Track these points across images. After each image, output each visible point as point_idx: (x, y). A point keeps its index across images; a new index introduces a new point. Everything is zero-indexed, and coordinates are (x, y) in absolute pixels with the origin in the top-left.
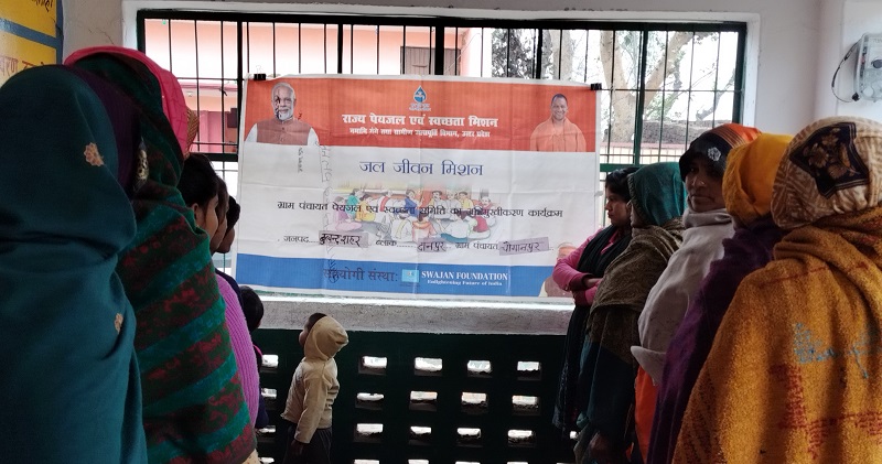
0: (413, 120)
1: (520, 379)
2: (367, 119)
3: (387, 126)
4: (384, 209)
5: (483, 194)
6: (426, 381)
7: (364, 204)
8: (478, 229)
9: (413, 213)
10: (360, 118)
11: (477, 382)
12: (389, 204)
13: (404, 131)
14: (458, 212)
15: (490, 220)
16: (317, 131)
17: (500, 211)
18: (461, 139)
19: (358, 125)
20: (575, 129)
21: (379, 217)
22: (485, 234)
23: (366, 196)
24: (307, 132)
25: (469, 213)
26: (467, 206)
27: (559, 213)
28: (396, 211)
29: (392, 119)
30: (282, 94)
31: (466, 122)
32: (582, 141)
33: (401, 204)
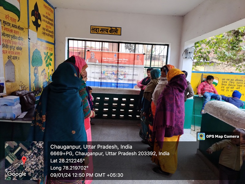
0: (114, 59)
1: (131, 102)
2: (107, 59)
3: (110, 60)
4: (109, 73)
5: (125, 72)
6: (115, 102)
7: (106, 73)
8: (124, 77)
9: (114, 74)
10: (105, 58)
11: (124, 102)
12: (110, 73)
13: (113, 61)
14: (121, 74)
15: (126, 76)
16: (98, 60)
17: (128, 74)
18: (122, 62)
19: (105, 60)
20: (140, 61)
22: (125, 78)
23: (106, 71)
25: (123, 75)
26: (123, 73)
27: (137, 75)
28: (111, 74)
29: (111, 59)
30: (92, 54)
31: (123, 60)
32: (141, 63)
33: (112, 73)
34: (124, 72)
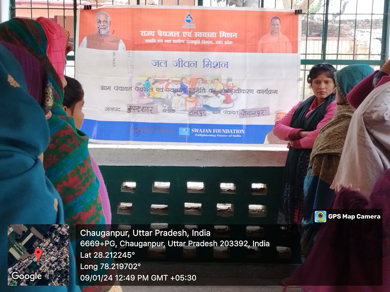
0: (185, 34)
1: (254, 194)
2: (156, 33)
3: (169, 38)
4: (167, 90)
6: (194, 196)
7: (154, 87)
8: (227, 101)
9: (185, 92)
10: (151, 33)
11: (225, 197)
12: (170, 86)
13: (179, 41)
14: (213, 91)
15: (233, 96)
16: (124, 41)
17: (239, 91)
18: (215, 46)
19: (150, 37)
20: (285, 38)
21: (164, 95)
22: (230, 105)
23: (156, 82)
24: (118, 42)
25: (220, 92)
26: (219, 87)
27: (276, 92)
28: (175, 91)
29: (171, 34)
30: (102, 19)
31: (218, 35)
32: (290, 46)
33: (178, 87)
34: (225, 82)
